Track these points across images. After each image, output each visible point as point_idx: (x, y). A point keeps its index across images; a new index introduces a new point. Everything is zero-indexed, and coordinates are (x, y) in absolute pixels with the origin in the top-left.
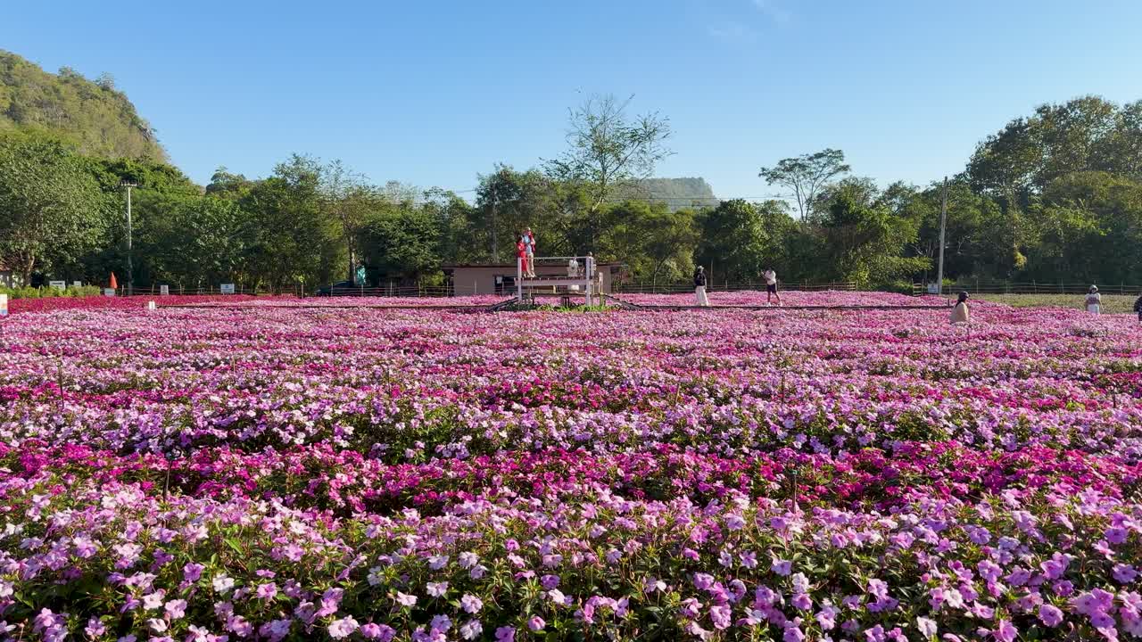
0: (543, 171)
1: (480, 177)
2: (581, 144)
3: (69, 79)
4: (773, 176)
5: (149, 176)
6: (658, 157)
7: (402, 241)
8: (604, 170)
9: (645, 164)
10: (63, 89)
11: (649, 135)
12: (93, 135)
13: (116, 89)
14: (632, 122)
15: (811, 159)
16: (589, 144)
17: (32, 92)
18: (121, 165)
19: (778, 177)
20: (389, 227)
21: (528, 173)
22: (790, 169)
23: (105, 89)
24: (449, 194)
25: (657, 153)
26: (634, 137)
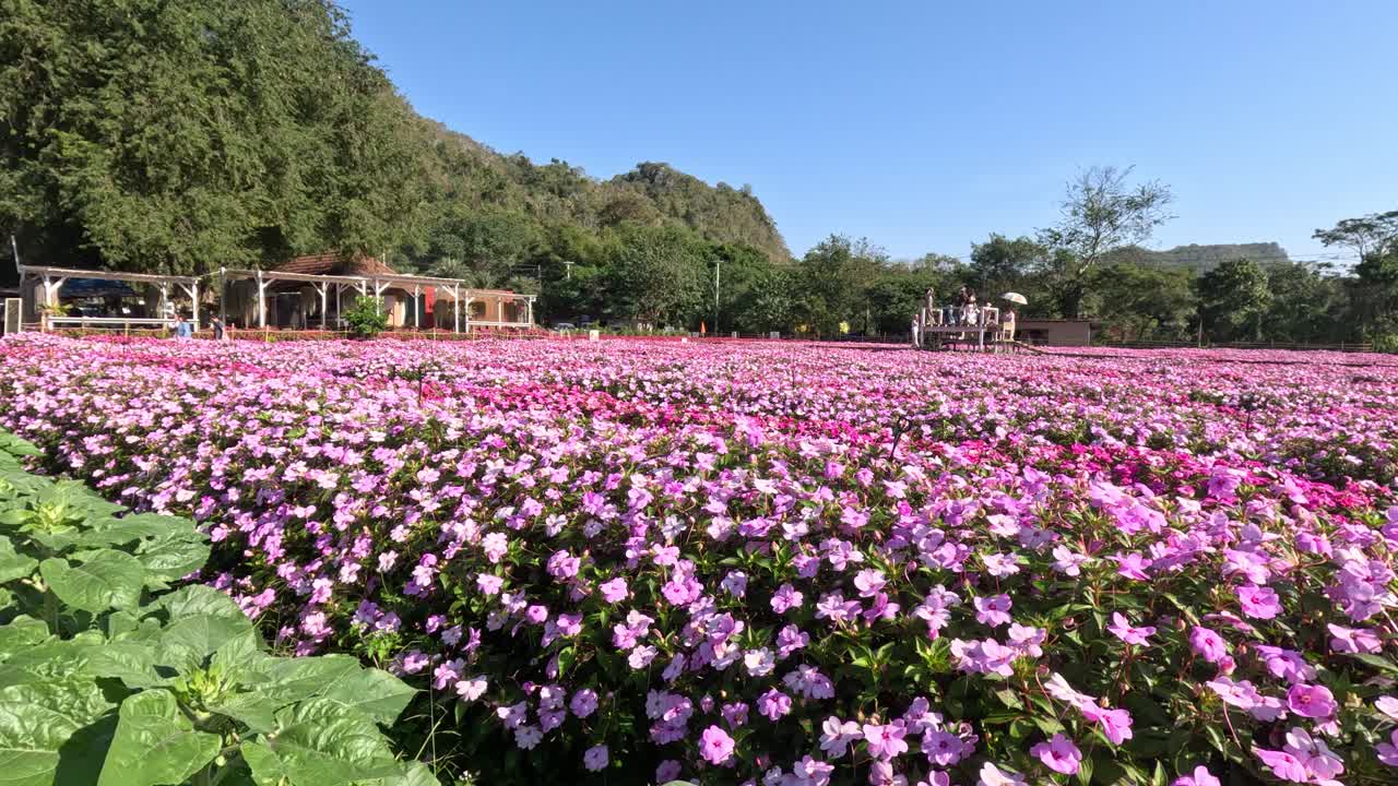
0: (1034, 240)
1: (973, 246)
2: (1075, 213)
3: (723, 189)
4: (1329, 238)
5: (739, 254)
6: (1155, 222)
7: (901, 300)
8: (1098, 235)
9: (1142, 230)
10: (719, 198)
11: (1148, 201)
12: (735, 229)
13: (753, 195)
14: (1130, 190)
15: (1381, 218)
16: (1082, 212)
17: (700, 201)
18: (722, 248)
19: (1335, 239)
20: (890, 288)
21: (1019, 241)
22: (1355, 229)
23: (745, 195)
24: (954, 261)
25: (1156, 218)
26: (1132, 204)
